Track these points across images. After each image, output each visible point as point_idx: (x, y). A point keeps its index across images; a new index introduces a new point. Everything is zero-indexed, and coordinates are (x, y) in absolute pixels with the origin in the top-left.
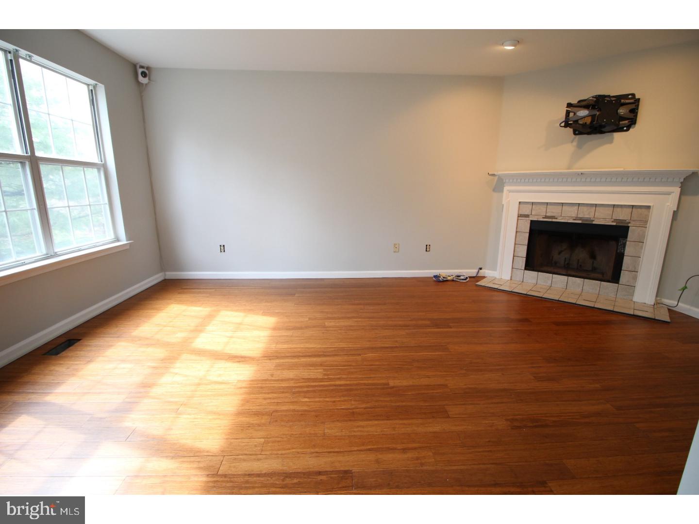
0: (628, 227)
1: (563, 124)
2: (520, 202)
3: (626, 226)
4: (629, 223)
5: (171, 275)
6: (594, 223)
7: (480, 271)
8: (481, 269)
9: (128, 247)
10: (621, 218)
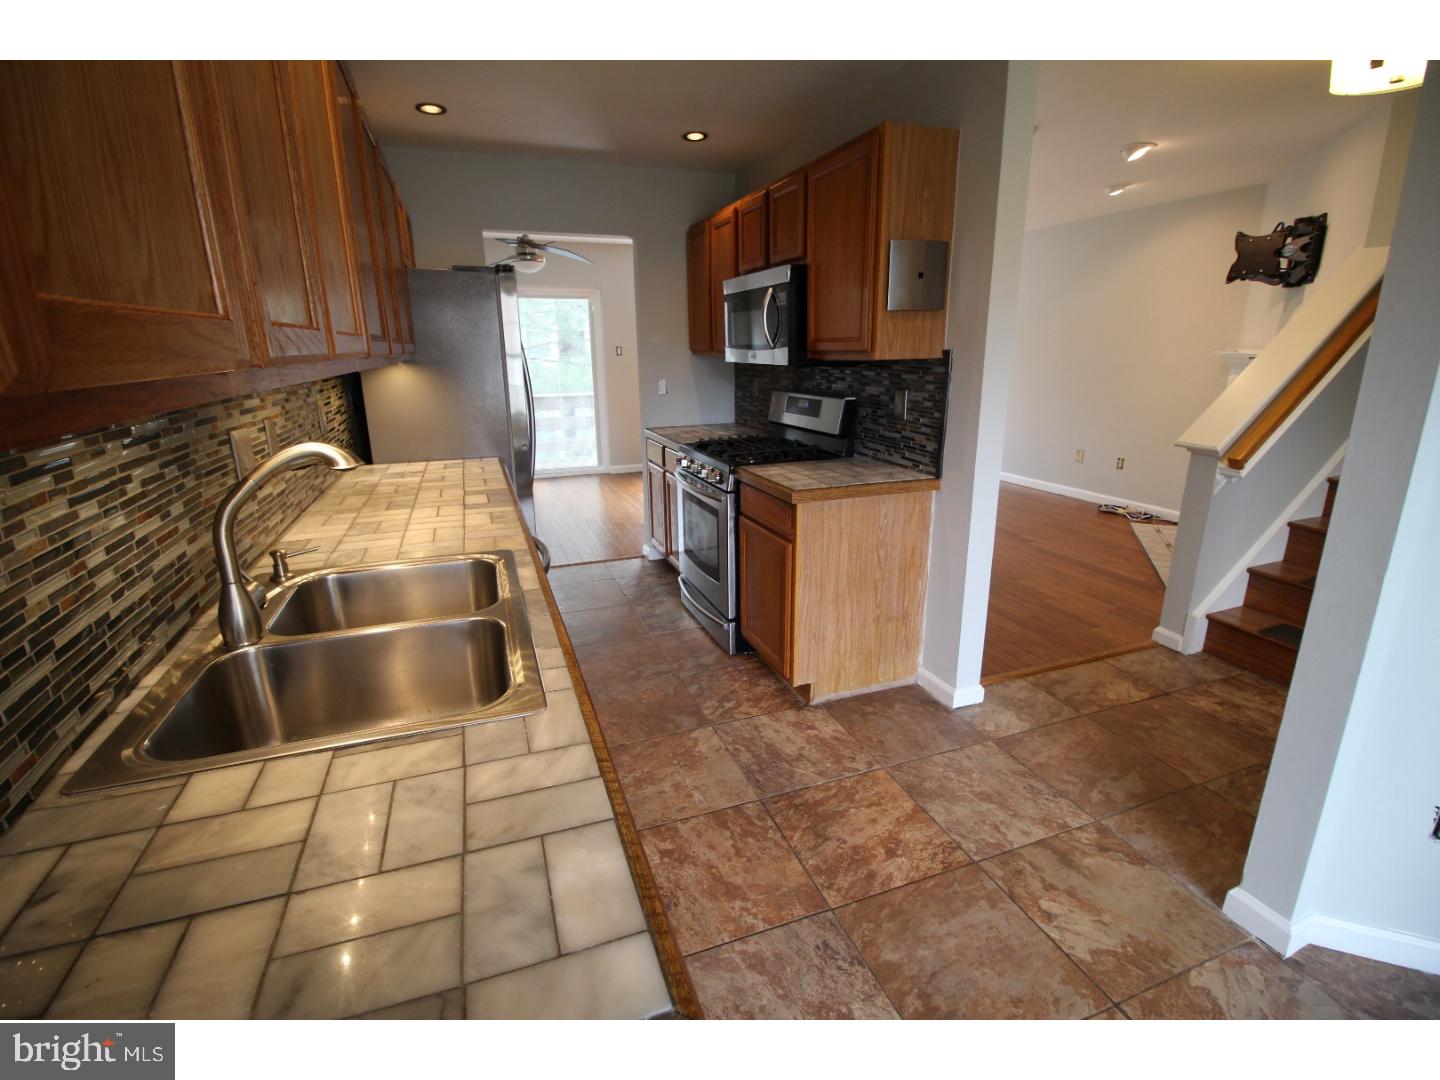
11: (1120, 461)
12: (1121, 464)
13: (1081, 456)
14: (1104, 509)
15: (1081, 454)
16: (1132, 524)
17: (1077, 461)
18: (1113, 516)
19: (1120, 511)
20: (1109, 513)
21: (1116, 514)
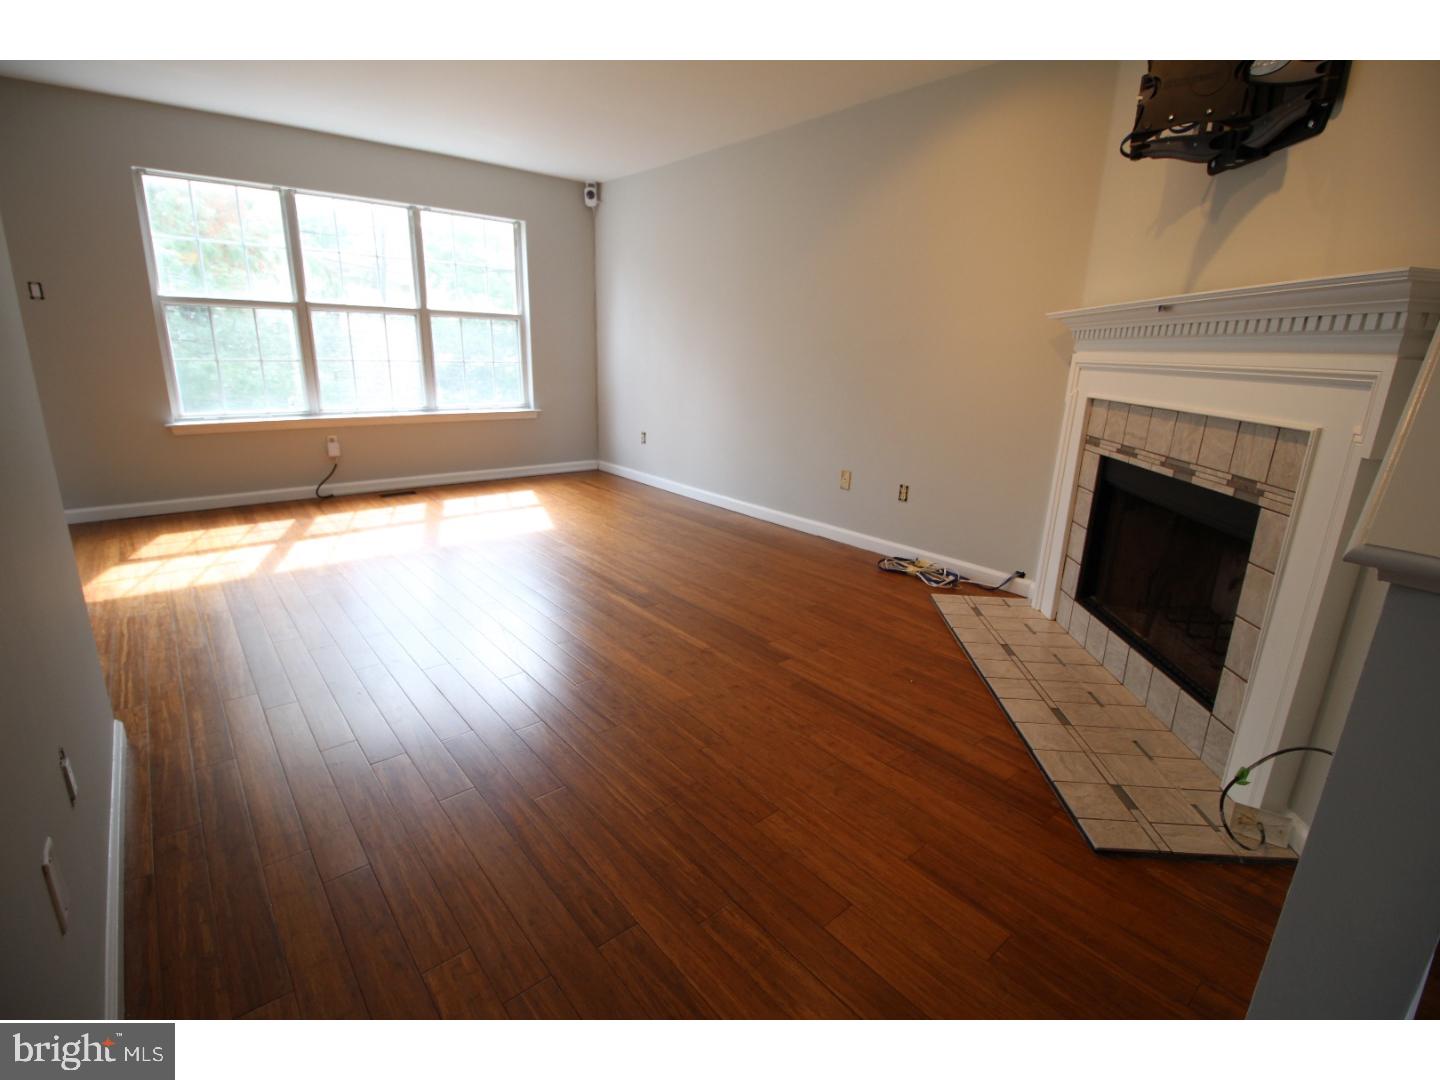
0: (1258, 508)
1: (1127, 148)
2: (1092, 401)
3: (1251, 504)
4: (1261, 493)
5: (605, 466)
6: (1195, 481)
7: (1019, 580)
8: (1022, 575)
9: (535, 416)
10: (1247, 475)
11: (904, 491)
12: (904, 493)
13: (847, 480)
14: (886, 565)
15: (847, 476)
16: (936, 597)
17: (842, 488)
18: (900, 578)
19: (911, 569)
20: (894, 572)
21: (905, 574)
